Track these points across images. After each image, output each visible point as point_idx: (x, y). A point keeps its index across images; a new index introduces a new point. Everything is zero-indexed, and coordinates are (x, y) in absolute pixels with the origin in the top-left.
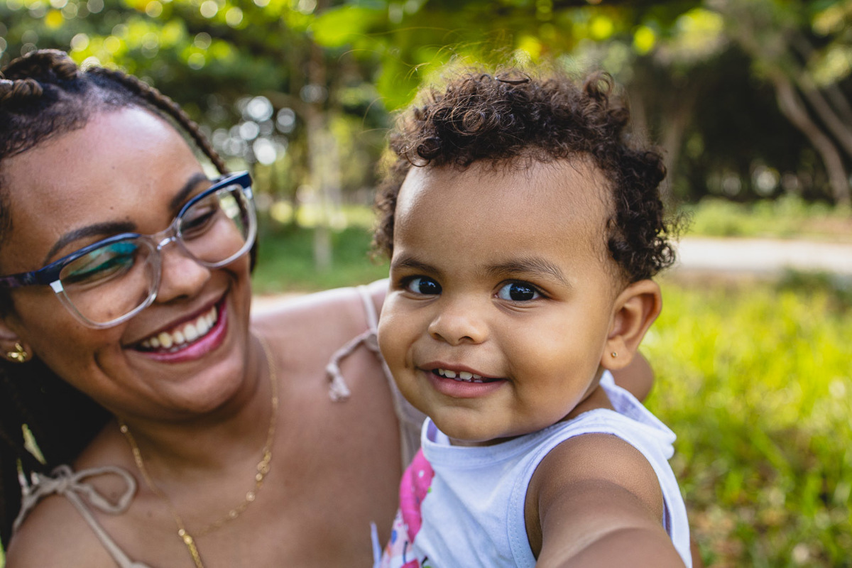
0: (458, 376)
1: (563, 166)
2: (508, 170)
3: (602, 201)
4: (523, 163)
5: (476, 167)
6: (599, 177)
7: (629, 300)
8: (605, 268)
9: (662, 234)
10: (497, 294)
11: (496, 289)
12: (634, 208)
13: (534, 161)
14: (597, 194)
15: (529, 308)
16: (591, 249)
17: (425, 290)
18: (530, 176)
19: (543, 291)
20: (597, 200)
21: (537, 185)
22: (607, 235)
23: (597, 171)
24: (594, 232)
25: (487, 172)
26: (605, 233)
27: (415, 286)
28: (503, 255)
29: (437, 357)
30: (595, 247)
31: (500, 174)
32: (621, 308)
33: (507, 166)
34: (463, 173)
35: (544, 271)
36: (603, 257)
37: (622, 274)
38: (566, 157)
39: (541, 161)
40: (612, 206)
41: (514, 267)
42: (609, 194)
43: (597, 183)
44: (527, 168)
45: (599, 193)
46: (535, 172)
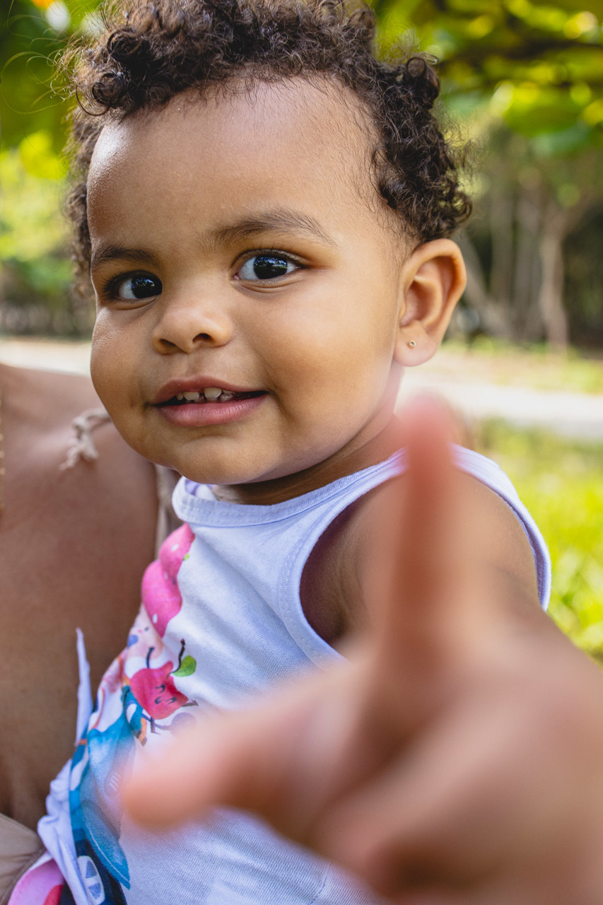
0: (202, 394)
1: (298, 84)
2: (222, 96)
3: (361, 129)
4: (241, 84)
5: (178, 103)
6: (352, 100)
7: (420, 271)
8: (381, 221)
9: (449, 174)
10: (237, 274)
11: (235, 268)
12: (405, 133)
13: (256, 81)
14: (351, 119)
15: (283, 286)
16: (355, 194)
17: (140, 292)
18: (253, 99)
19: (297, 258)
20: (353, 126)
21: (265, 109)
22: (375, 174)
23: (347, 91)
24: (356, 168)
25: (194, 103)
26: (372, 172)
27: (127, 290)
28: (233, 212)
29: (170, 376)
30: (361, 192)
31: (212, 103)
32: (411, 282)
33: (221, 92)
34: (162, 113)
35: (295, 226)
36: (375, 203)
37: (404, 229)
38: (299, 73)
39: (266, 80)
40: (375, 135)
41: (252, 226)
42: (369, 121)
43: (349, 105)
44: (249, 90)
45: (354, 118)
46: (260, 94)
